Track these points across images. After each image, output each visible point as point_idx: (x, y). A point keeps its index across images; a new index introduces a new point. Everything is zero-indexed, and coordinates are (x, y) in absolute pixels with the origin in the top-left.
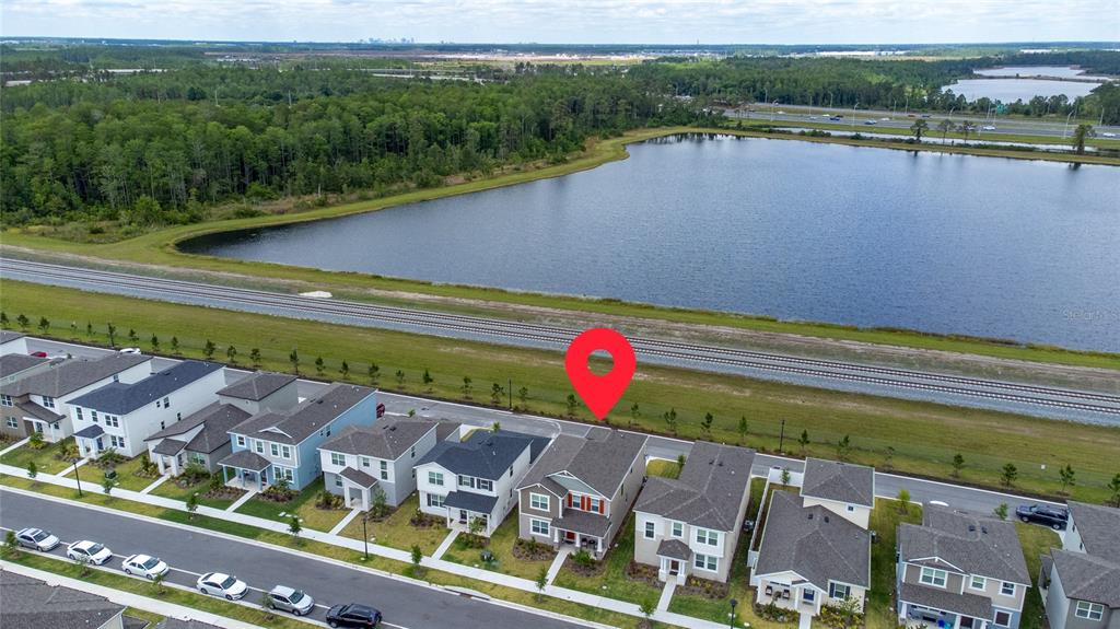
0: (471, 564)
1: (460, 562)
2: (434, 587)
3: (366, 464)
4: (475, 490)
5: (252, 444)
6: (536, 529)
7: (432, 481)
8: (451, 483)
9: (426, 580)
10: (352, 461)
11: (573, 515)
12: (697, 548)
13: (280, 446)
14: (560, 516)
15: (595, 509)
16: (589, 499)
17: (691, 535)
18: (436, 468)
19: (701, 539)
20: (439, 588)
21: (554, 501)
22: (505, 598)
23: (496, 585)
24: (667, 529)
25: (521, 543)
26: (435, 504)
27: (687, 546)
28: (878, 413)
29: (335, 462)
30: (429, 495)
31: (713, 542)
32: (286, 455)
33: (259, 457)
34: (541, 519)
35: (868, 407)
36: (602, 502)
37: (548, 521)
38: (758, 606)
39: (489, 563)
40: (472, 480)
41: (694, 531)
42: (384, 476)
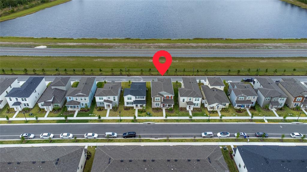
0: (145, 116)
1: (142, 116)
2: (141, 123)
3: (109, 98)
4: (140, 99)
5: (74, 99)
6: (156, 105)
7: (128, 99)
8: (133, 98)
9: (138, 122)
10: (105, 98)
11: (166, 101)
12: (194, 102)
13: (83, 98)
14: (163, 101)
15: (170, 98)
16: (168, 96)
17: (193, 100)
18: (129, 96)
19: (196, 100)
20: (142, 123)
21: (161, 98)
22: (158, 122)
23: (154, 120)
24: (187, 99)
25: (153, 109)
26: (129, 104)
27: (192, 102)
28: (207, 62)
29: (100, 99)
30: (127, 102)
31: (198, 100)
32: (85, 100)
33: (77, 102)
34: (157, 103)
35: (204, 61)
36: (172, 96)
37: (160, 103)
38: (209, 111)
39: (149, 115)
40: (139, 97)
41: (194, 99)
42: (114, 100)
